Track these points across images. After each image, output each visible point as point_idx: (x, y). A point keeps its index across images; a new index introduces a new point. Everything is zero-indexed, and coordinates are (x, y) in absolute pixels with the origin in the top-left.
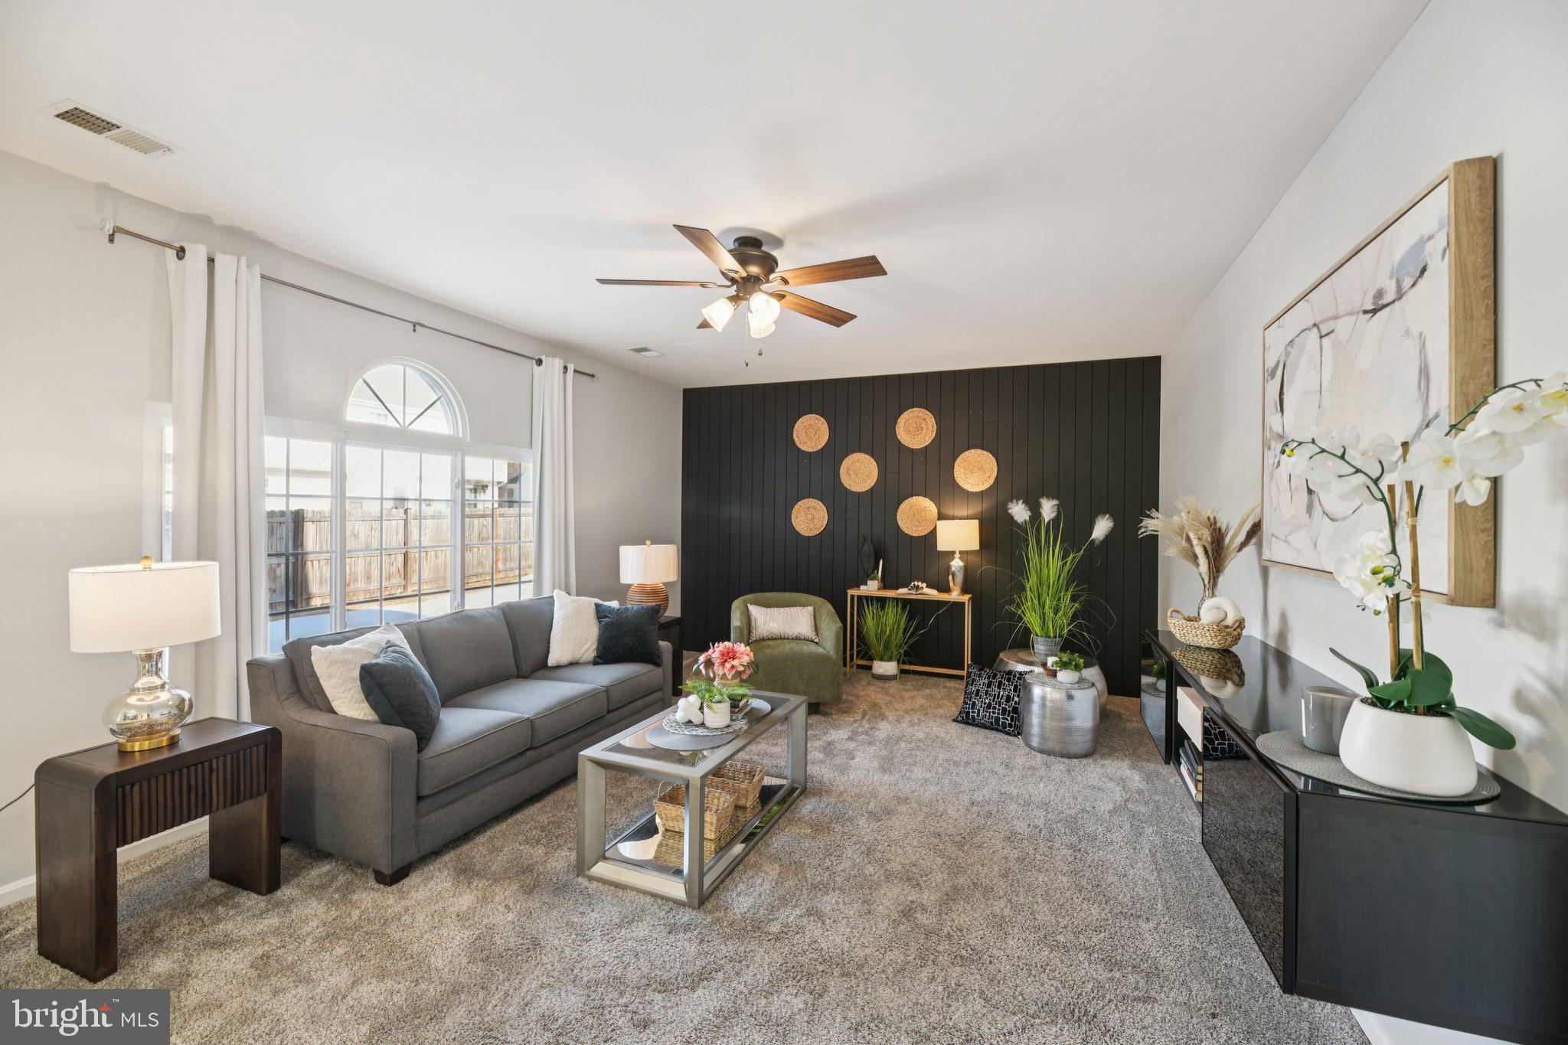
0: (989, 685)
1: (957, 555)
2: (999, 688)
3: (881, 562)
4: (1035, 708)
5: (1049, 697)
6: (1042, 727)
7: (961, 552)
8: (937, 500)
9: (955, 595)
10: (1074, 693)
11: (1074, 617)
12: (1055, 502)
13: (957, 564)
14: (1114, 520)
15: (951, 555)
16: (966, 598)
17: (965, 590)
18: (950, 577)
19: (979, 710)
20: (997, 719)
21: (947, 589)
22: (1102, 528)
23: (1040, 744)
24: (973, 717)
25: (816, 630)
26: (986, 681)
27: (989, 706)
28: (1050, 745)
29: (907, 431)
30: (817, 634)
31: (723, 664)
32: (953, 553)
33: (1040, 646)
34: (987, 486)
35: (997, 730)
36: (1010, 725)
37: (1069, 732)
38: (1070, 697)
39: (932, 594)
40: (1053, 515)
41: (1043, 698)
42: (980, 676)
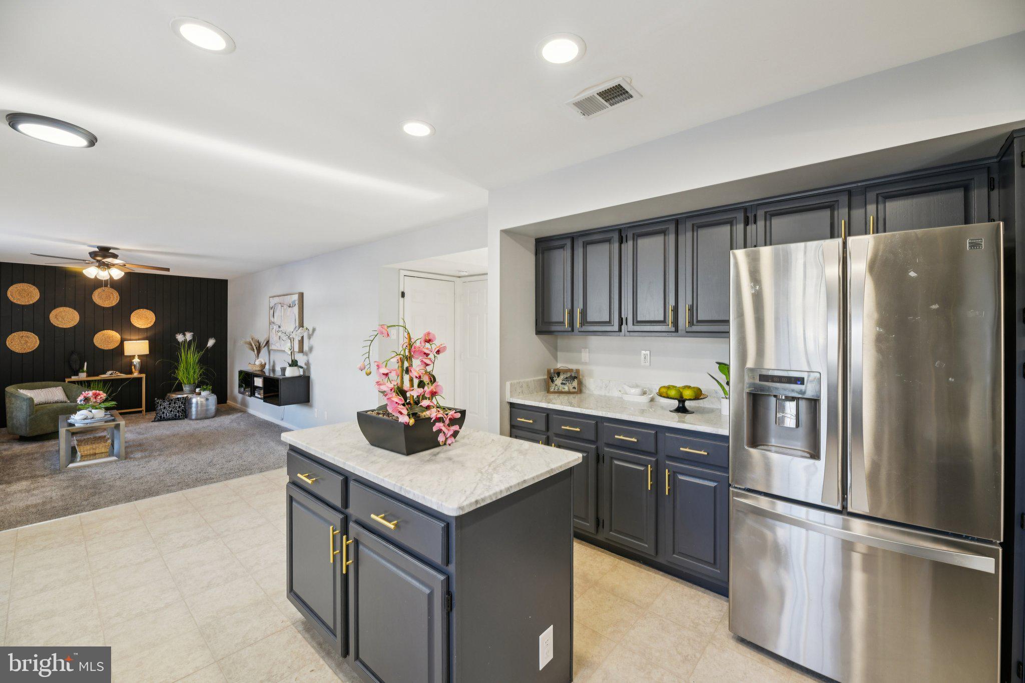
0: (170, 404)
1: (136, 357)
2: (175, 404)
3: (86, 364)
4: (194, 405)
5: (199, 401)
6: (197, 411)
7: (138, 356)
8: (120, 331)
9: (136, 374)
10: (208, 397)
11: (200, 375)
12: (192, 333)
13: (136, 361)
14: (216, 340)
15: (133, 357)
16: (143, 376)
17: (141, 372)
18: (133, 367)
19: (166, 414)
20: (176, 415)
21: (131, 372)
22: (211, 342)
23: (196, 417)
24: (164, 417)
25: (67, 396)
26: (168, 403)
27: (171, 411)
28: (199, 417)
29: (100, 298)
30: (68, 399)
32: (135, 356)
33: (186, 388)
34: (149, 325)
35: (175, 419)
36: (181, 416)
37: (207, 410)
38: (207, 399)
39: (123, 376)
40: (191, 339)
41: (197, 403)
42: (164, 402)
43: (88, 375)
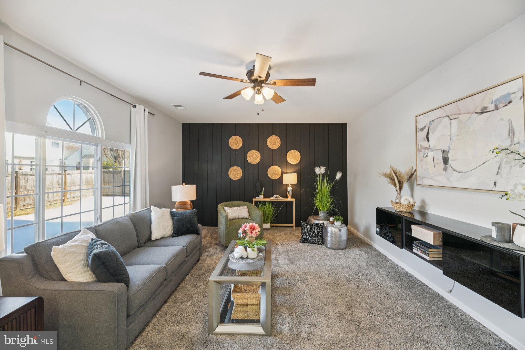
0: (311, 228)
1: (290, 185)
2: (314, 229)
3: (263, 189)
4: (329, 235)
5: (333, 231)
6: (331, 240)
7: (291, 185)
8: (281, 167)
9: (289, 199)
10: (341, 229)
11: (332, 204)
12: (325, 167)
13: (290, 188)
14: (342, 173)
15: (288, 185)
16: (293, 200)
17: (292, 197)
18: (288, 193)
19: (309, 238)
20: (315, 240)
21: (287, 197)
22: (339, 175)
23: (331, 246)
24: (307, 240)
25: (249, 215)
26: (310, 227)
27: (312, 236)
28: (333, 247)
29: (271, 143)
30: (250, 216)
31: (251, 232)
32: (289, 185)
33: (322, 214)
34: (297, 162)
35: (315, 243)
36: (320, 241)
37: (340, 241)
38: (340, 230)
39: (282, 199)
40: (324, 172)
41: (332, 231)
42: (307, 226)
43: (265, 197)
